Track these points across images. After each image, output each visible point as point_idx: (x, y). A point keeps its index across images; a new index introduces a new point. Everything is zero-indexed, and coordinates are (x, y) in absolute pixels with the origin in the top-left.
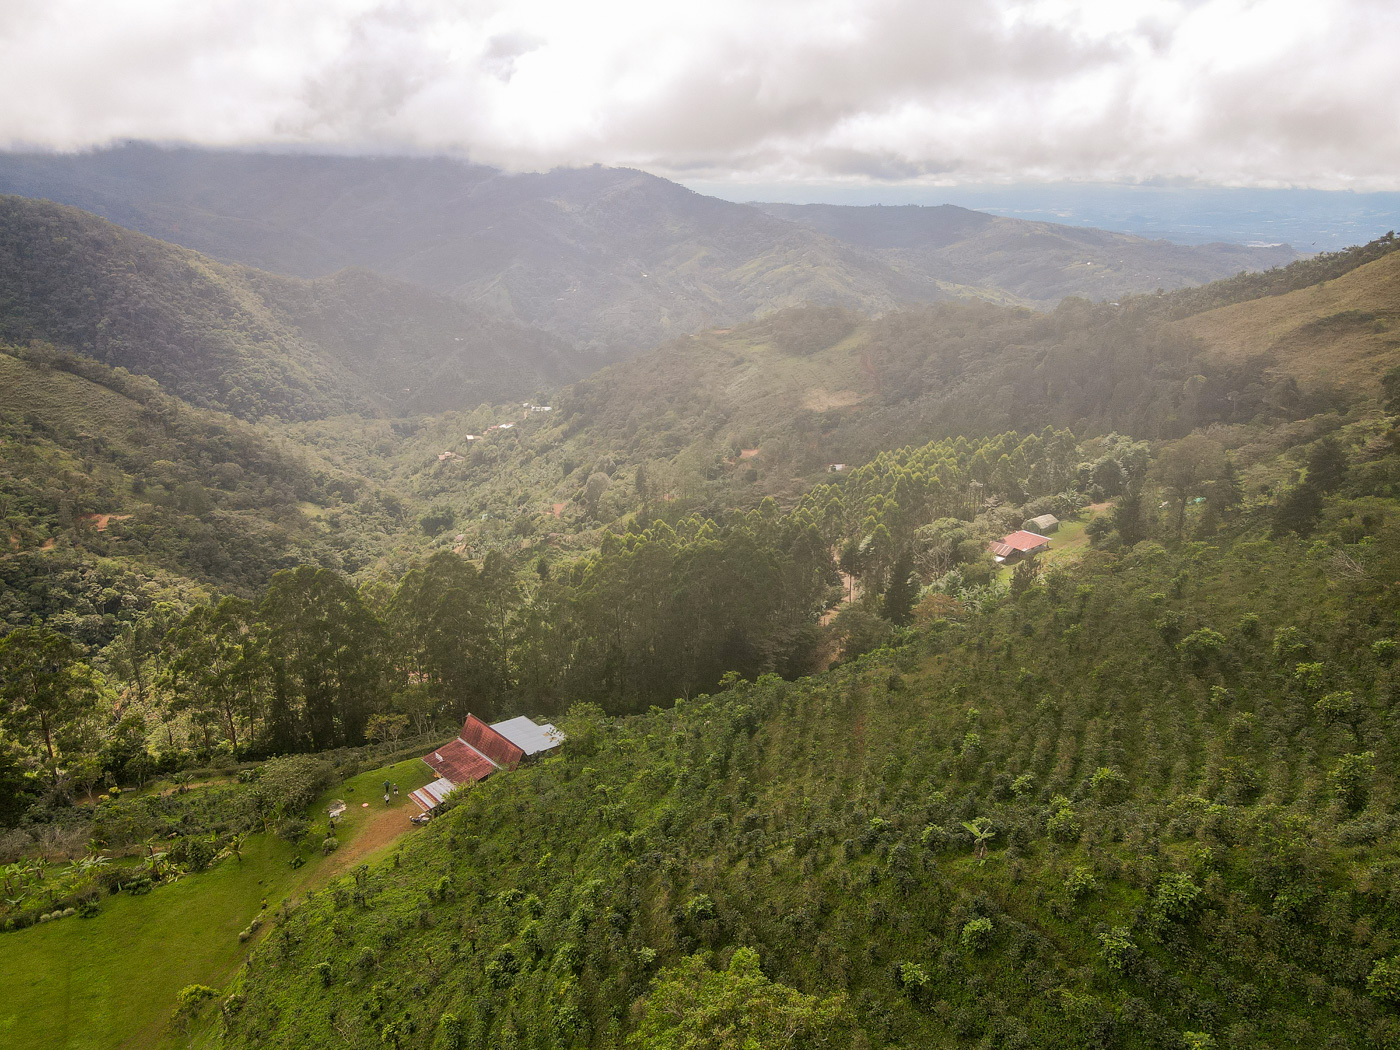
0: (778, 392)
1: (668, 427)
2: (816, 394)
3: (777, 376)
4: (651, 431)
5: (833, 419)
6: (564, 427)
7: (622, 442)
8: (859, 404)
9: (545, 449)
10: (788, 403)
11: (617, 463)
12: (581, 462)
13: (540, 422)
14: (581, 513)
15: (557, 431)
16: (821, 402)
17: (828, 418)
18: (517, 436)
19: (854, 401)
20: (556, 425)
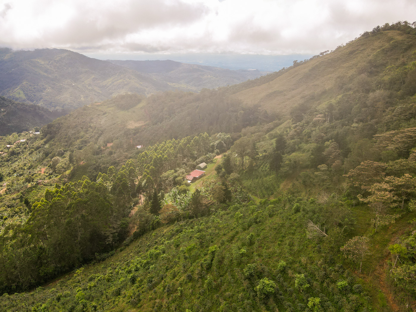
0: (119, 122)
1: (82, 137)
2: (131, 123)
3: (118, 117)
4: (76, 139)
5: (137, 131)
6: (45, 140)
7: (66, 144)
8: (145, 125)
9: (38, 148)
10: (122, 126)
11: (64, 151)
12: (52, 152)
13: (36, 138)
14: (51, 172)
15: (42, 142)
16: (132, 125)
17: (135, 130)
18: (27, 144)
19: (143, 124)
20: (42, 139)
